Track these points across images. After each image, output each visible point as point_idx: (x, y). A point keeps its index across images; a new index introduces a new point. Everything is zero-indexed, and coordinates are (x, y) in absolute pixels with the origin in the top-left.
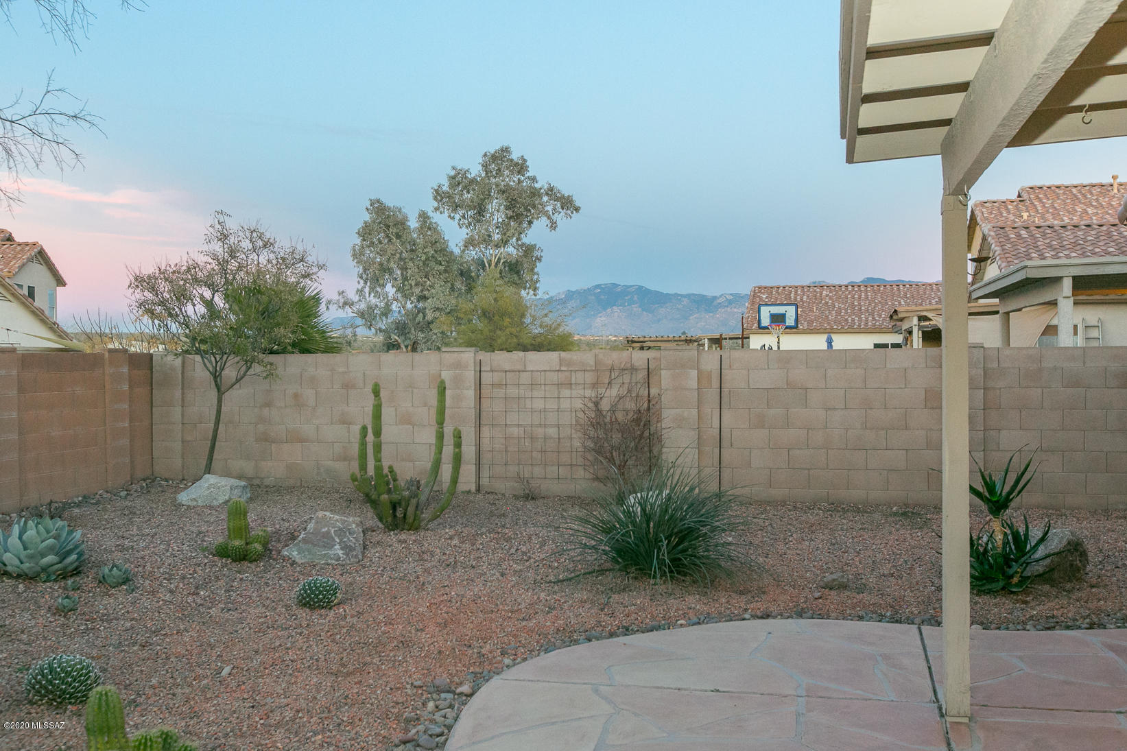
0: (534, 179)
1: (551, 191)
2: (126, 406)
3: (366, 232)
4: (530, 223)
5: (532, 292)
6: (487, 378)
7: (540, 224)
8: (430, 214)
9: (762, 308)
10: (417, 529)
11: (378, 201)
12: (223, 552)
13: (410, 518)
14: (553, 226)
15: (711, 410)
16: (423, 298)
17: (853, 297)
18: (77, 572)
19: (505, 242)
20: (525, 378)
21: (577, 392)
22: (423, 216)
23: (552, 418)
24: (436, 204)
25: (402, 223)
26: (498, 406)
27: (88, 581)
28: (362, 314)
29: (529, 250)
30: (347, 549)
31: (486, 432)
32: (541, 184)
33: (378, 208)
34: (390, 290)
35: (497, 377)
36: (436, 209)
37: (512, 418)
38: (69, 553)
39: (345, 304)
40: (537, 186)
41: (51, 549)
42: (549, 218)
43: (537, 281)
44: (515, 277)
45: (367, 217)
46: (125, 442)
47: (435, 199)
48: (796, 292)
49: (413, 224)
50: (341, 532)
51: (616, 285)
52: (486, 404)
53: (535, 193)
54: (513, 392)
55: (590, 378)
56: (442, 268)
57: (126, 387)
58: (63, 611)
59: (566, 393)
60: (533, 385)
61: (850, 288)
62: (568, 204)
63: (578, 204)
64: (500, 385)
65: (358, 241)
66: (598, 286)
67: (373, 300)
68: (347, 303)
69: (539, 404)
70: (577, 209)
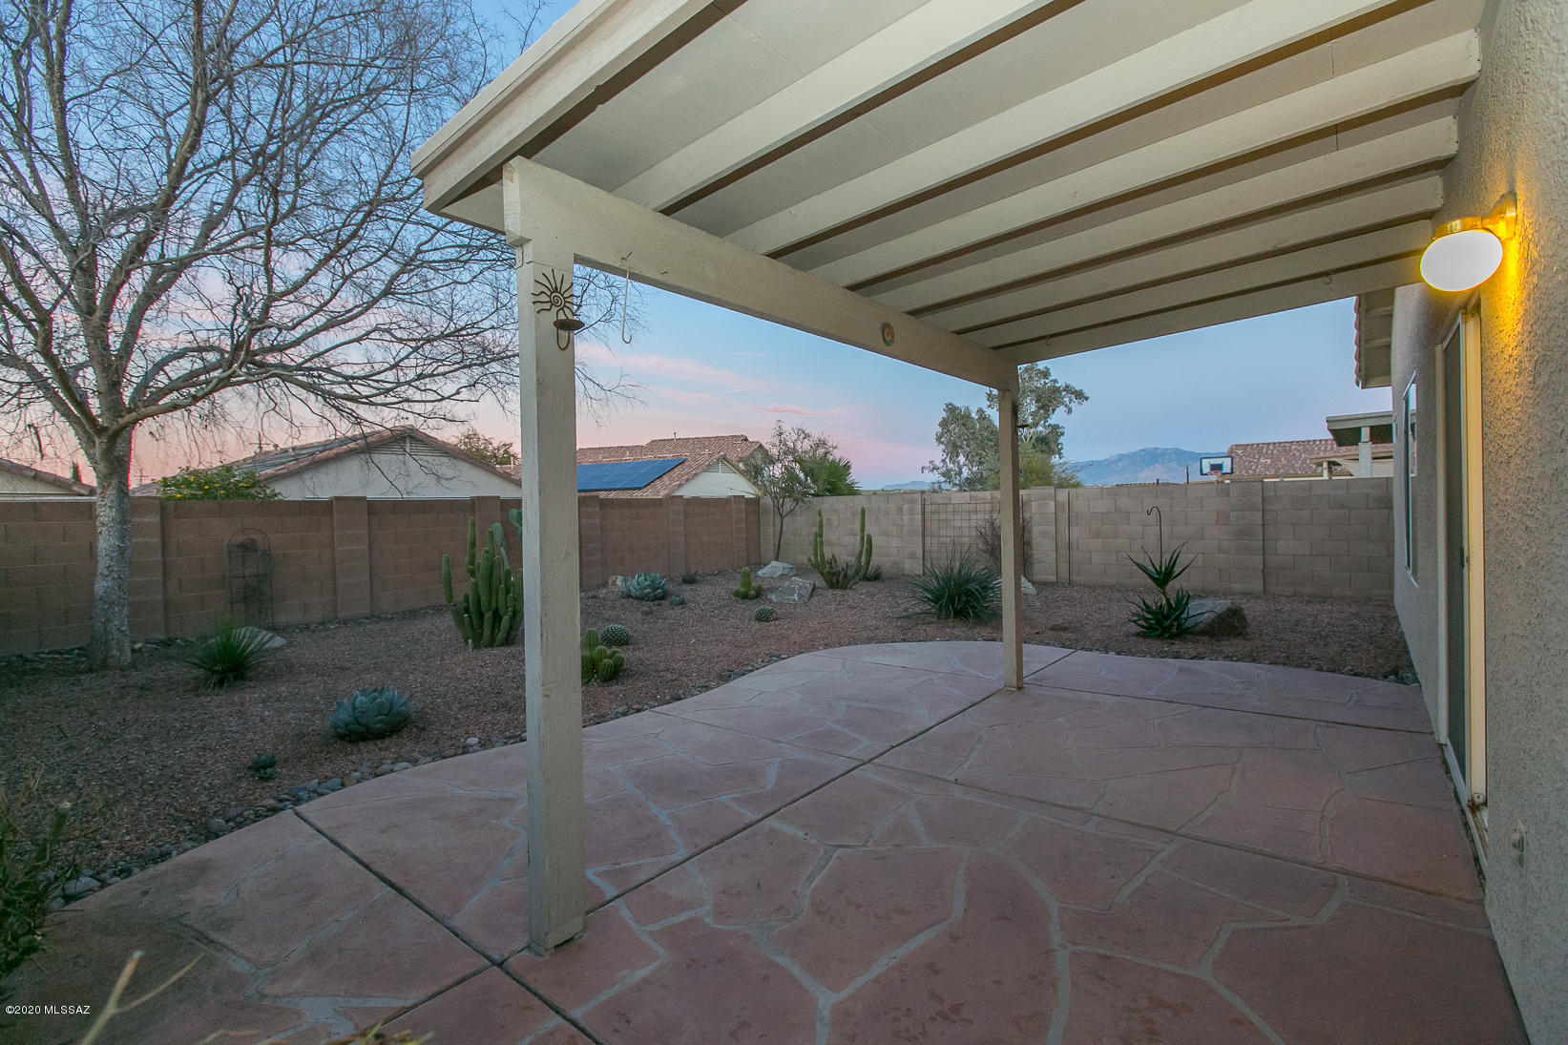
0: (1055, 381)
1: (1067, 389)
2: (744, 526)
3: (944, 424)
4: (1054, 410)
5: (1057, 456)
6: (928, 508)
7: (1061, 410)
8: (984, 409)
9: (1203, 461)
10: (846, 588)
11: (950, 404)
12: (737, 594)
13: (841, 582)
14: (1070, 411)
15: (1063, 527)
16: (981, 463)
17: (1319, 449)
18: (663, 598)
19: (1036, 425)
20: (950, 508)
21: (981, 516)
22: (980, 411)
23: (966, 532)
24: (989, 403)
25: (968, 416)
26: (935, 525)
27: (665, 603)
28: (943, 475)
29: (1055, 427)
30: (801, 596)
31: (928, 540)
32: (1061, 384)
33: (951, 409)
34: (962, 459)
35: (933, 508)
36: (989, 406)
37: (943, 532)
38: (658, 588)
39: (934, 469)
40: (1057, 385)
41: (649, 586)
42: (1066, 406)
43: (1062, 448)
44: (1044, 447)
45: (944, 415)
46: (744, 544)
47: (988, 400)
48: (1268, 448)
49: (974, 415)
50: (800, 588)
51: (1157, 449)
52: (928, 523)
53: (1057, 390)
54: (943, 516)
55: (988, 507)
56: (992, 443)
57: (744, 515)
58: (647, 614)
59: (974, 516)
60: (954, 512)
61: (1317, 443)
62: (1080, 395)
63: (1086, 395)
64: (935, 513)
65: (940, 430)
66: (1142, 450)
67: (951, 466)
68: (935, 468)
69: (958, 524)
70: (1087, 399)
